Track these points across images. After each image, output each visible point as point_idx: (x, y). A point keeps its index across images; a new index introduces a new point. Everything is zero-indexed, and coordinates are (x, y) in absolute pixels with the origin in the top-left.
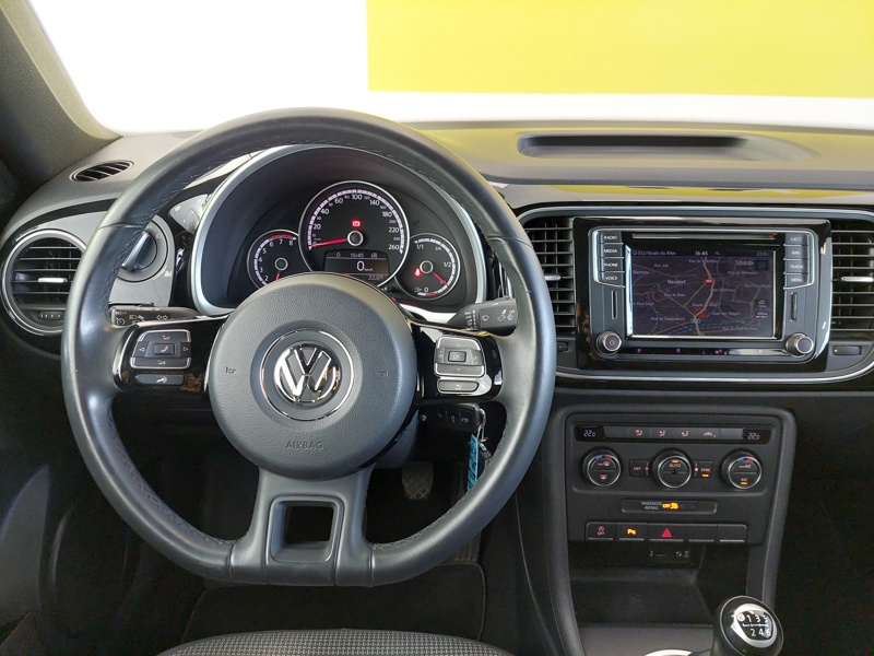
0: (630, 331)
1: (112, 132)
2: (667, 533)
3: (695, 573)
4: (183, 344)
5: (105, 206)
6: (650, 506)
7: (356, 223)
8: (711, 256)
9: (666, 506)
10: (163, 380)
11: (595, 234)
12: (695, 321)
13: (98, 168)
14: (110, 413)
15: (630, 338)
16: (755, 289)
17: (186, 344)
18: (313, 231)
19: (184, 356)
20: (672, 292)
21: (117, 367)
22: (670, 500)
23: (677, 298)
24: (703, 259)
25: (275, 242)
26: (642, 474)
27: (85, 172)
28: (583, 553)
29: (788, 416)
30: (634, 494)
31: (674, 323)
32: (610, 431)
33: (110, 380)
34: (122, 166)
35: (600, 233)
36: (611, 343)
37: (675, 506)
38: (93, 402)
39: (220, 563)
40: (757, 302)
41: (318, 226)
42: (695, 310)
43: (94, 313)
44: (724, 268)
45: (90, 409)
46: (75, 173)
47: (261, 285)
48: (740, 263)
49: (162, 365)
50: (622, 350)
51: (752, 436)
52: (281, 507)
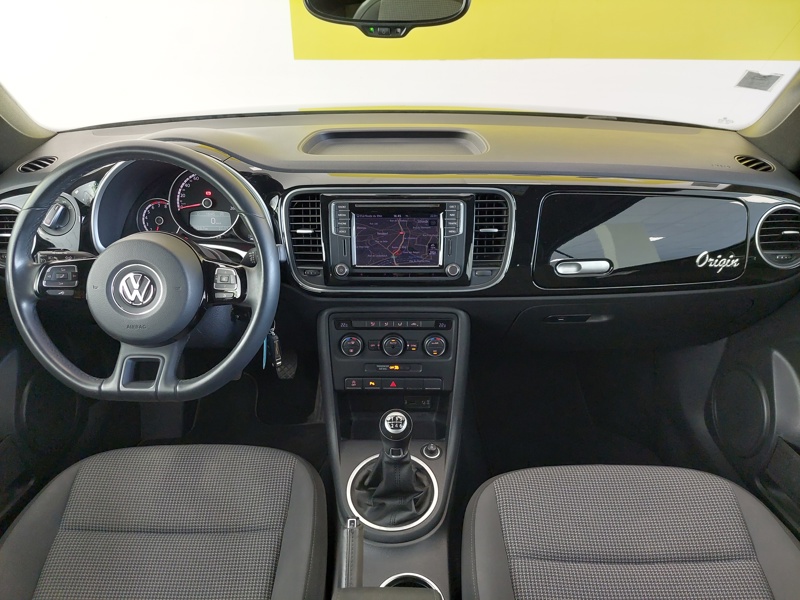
0: (355, 262)
1: (50, 131)
2: (393, 384)
3: (435, 414)
4: (73, 273)
5: (29, 190)
6: (382, 368)
7: (209, 193)
8: (403, 217)
9: (392, 368)
10: (62, 293)
11: (333, 205)
12: (394, 257)
13: (36, 162)
14: (35, 312)
15: (354, 267)
16: (429, 238)
17: (75, 273)
18: (181, 199)
19: (74, 280)
20: (380, 239)
21: (36, 287)
22: (394, 364)
23: (383, 244)
24: (399, 219)
25: (156, 206)
26: (376, 349)
27: (28, 165)
28: (343, 397)
29: (462, 314)
30: (372, 360)
31: (381, 258)
32: (356, 324)
33: (32, 293)
34: (50, 160)
35: (337, 205)
36: (341, 270)
37: (397, 367)
38: (25, 305)
39: (96, 388)
40: (430, 245)
41: (183, 196)
42: (393, 250)
43: (22, 256)
44: (411, 225)
45: (23, 310)
46: (20, 167)
47: (143, 230)
48: (420, 222)
49: (61, 284)
50: (351, 274)
51: (441, 325)
52: (130, 361)
